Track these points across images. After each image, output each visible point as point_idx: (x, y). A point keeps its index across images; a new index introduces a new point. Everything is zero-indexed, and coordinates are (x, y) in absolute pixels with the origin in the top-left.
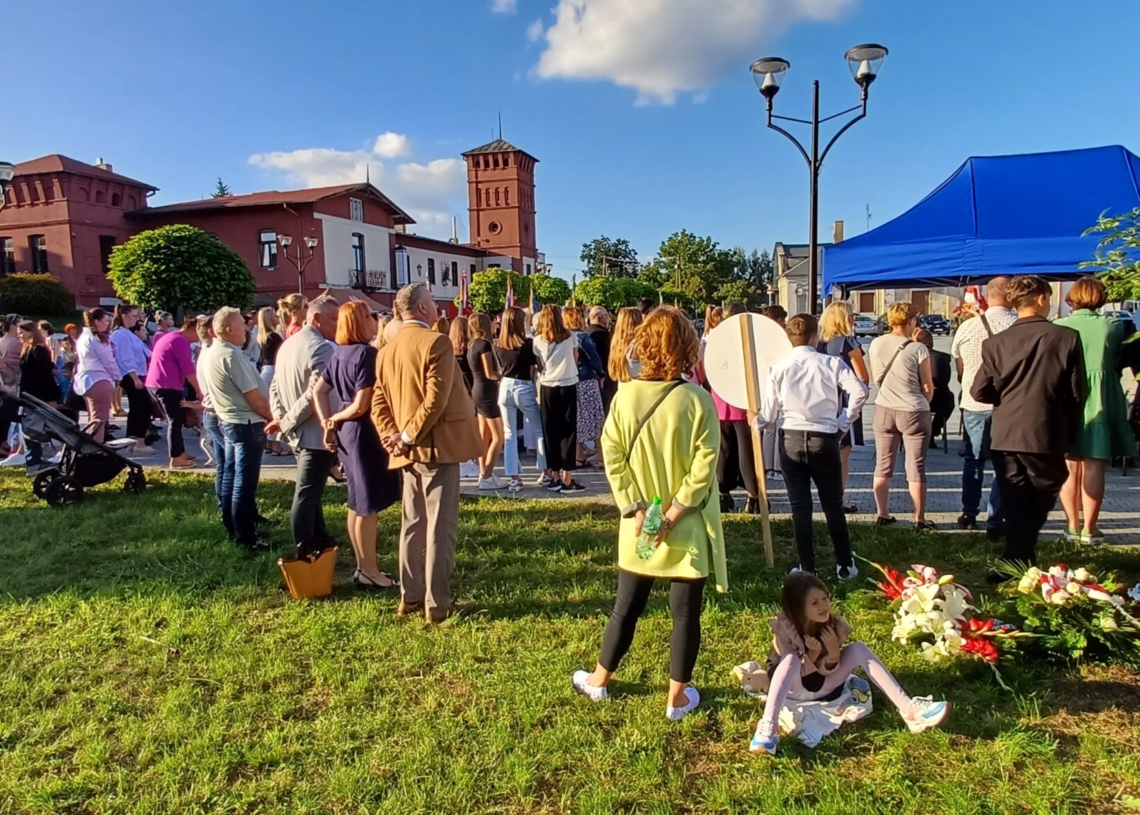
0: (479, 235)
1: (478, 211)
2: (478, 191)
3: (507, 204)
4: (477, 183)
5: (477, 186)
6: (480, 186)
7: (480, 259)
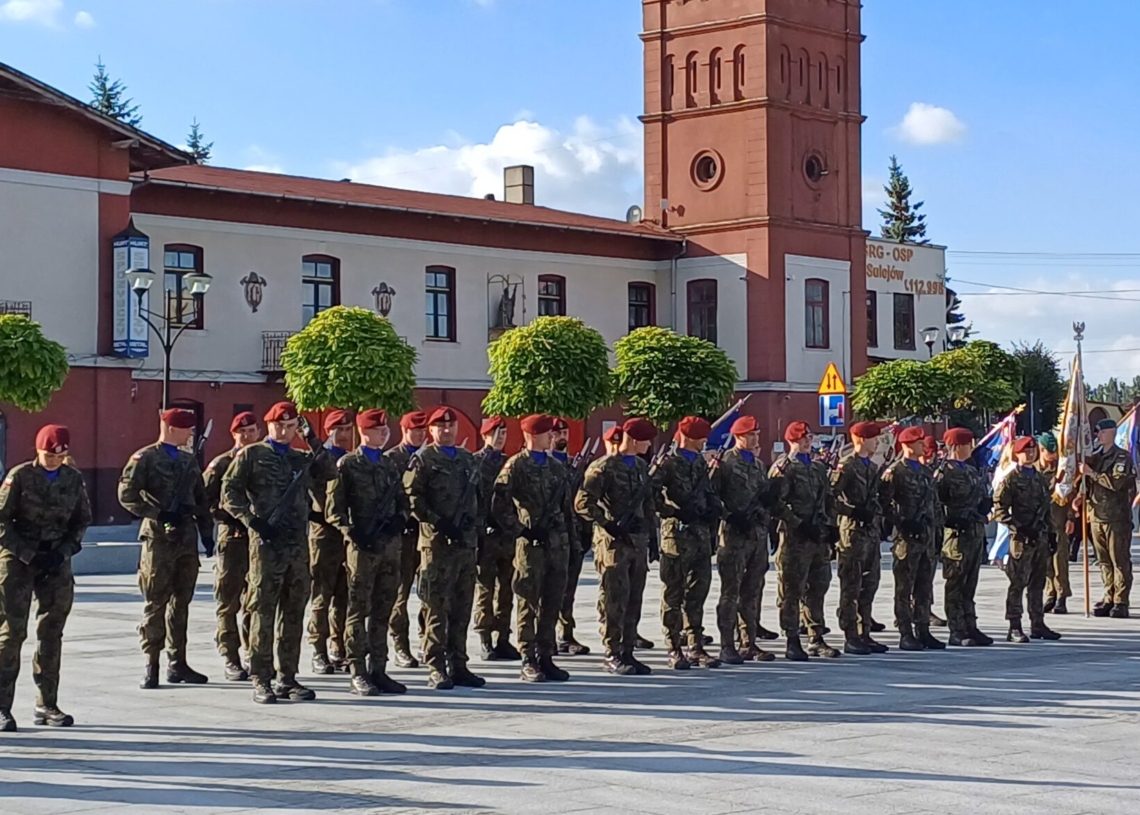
0: (665, 195)
1: (666, 120)
2: (666, 61)
3: (738, 96)
4: (665, 37)
5: (663, 48)
6: (672, 47)
7: (665, 264)
